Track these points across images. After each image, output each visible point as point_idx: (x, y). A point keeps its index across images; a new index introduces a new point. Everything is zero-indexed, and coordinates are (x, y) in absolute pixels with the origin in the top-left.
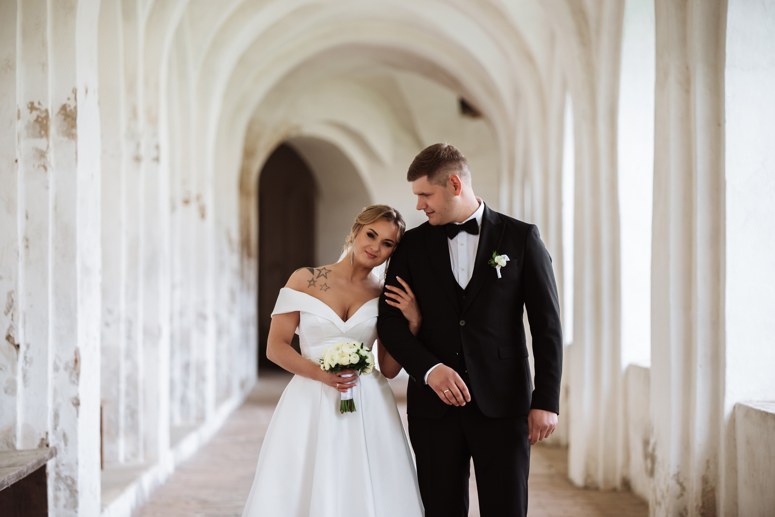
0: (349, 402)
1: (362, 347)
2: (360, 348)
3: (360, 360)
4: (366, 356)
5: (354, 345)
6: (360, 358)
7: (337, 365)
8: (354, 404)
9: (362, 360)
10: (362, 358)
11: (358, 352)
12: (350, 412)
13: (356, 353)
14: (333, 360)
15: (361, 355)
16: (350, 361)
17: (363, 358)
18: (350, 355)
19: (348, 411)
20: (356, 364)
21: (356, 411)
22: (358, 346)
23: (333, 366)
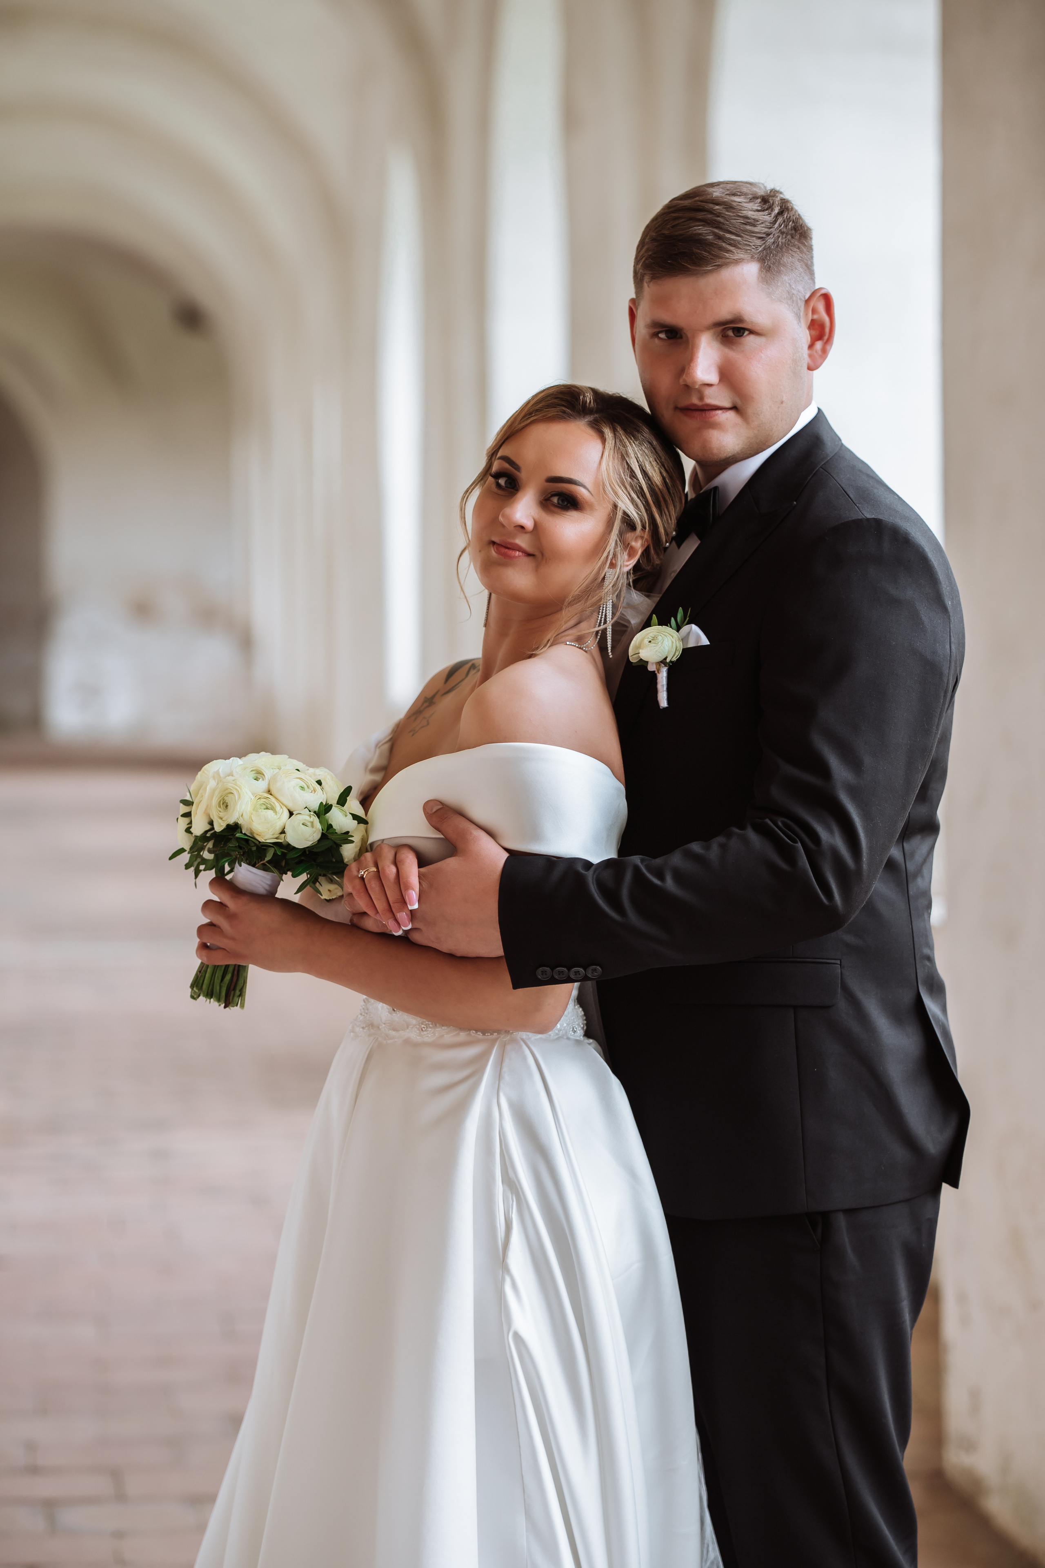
0: (231, 969)
1: (342, 800)
2: (333, 801)
3: (319, 841)
4: (348, 832)
5: (319, 783)
6: (324, 836)
7: (234, 828)
8: (245, 982)
9: (327, 844)
10: (330, 836)
11: (324, 810)
12: (223, 1005)
13: (315, 812)
14: (227, 806)
15: (330, 826)
16: (283, 832)
17: (333, 837)
18: (291, 814)
19: (219, 1000)
20: (304, 850)
21: (242, 1006)
22: (332, 793)
23: (218, 828)
